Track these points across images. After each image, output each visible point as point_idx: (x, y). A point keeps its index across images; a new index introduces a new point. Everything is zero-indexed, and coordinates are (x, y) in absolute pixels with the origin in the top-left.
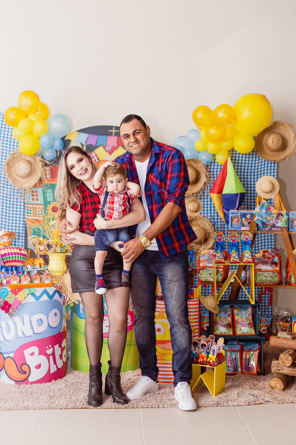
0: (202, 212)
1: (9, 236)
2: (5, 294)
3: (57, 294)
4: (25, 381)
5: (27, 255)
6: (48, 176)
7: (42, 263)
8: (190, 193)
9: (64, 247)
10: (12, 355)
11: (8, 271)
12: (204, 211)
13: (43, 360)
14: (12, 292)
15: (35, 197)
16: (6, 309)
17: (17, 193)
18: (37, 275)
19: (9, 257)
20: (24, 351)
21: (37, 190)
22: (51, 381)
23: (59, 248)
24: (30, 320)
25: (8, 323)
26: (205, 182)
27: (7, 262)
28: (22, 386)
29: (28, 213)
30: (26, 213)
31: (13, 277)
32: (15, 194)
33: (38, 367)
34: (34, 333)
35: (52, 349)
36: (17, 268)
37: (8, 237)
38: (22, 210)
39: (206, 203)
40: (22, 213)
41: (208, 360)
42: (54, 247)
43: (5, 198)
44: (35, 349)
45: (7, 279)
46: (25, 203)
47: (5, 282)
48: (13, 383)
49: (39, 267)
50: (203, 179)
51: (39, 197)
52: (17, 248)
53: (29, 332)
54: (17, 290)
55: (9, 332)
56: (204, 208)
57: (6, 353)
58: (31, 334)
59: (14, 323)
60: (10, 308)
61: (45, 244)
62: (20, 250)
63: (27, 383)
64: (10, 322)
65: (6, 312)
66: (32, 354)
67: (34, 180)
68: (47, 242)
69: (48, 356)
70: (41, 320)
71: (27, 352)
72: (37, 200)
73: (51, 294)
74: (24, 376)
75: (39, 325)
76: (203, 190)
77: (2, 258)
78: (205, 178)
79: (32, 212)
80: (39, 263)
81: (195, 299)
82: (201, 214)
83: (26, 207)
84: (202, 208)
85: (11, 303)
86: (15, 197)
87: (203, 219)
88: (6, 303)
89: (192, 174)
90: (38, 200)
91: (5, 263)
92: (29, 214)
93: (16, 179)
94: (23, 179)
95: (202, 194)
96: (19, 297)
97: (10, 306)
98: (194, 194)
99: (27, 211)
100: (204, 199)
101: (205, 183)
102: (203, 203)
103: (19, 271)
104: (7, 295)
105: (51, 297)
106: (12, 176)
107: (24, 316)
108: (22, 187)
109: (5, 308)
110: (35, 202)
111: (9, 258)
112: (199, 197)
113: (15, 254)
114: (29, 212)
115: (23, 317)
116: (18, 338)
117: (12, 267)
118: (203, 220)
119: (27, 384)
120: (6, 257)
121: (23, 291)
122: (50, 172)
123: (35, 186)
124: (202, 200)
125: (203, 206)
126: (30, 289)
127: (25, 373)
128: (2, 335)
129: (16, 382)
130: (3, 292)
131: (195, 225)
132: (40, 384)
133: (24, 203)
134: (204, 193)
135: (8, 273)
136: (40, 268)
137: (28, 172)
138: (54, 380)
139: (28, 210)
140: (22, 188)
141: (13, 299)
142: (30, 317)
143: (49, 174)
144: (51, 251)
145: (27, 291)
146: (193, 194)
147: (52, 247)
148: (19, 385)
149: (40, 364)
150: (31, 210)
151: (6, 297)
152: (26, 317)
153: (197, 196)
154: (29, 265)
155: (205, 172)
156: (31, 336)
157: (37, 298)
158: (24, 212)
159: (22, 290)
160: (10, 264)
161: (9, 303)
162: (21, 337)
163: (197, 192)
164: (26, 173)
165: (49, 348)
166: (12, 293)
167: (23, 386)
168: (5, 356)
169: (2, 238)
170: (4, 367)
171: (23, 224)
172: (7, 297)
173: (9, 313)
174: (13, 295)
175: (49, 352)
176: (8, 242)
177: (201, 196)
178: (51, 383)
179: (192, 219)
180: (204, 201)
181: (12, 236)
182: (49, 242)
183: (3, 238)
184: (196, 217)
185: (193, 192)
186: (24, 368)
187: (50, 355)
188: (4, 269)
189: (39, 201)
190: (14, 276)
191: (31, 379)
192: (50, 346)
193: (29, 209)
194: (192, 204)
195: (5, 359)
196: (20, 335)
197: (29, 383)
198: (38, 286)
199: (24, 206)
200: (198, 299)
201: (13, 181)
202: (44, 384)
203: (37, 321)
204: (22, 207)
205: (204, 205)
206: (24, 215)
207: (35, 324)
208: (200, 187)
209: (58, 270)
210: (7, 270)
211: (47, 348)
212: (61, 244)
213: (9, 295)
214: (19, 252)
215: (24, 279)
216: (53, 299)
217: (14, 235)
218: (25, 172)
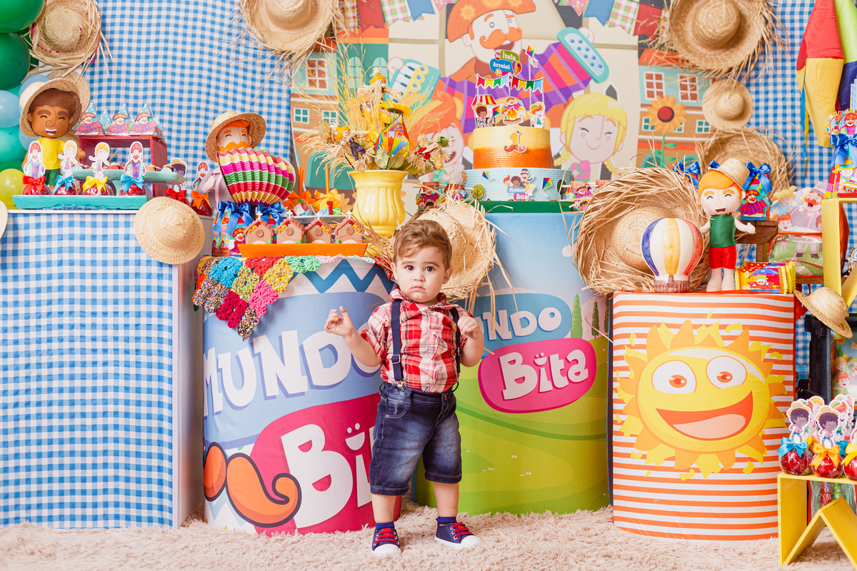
0: (753, 120)
1: (246, 130)
2: (231, 271)
3: (377, 278)
4: (285, 524)
5: (295, 177)
6: (352, 23)
7: (335, 200)
8: (722, 67)
9: (398, 149)
10: (248, 450)
11: (242, 214)
12: (757, 116)
13: (335, 464)
14: (250, 266)
15: (317, 78)
16: (232, 315)
17: (272, 66)
18: (320, 225)
19: (244, 174)
20: (284, 438)
21: (322, 59)
22: (359, 528)
23: (383, 155)
24: (302, 348)
25: (237, 357)
26: (762, 39)
27: (239, 188)
28: (276, 536)
29: (298, 119)
30: (293, 120)
31: (255, 226)
32: (267, 69)
33: (324, 484)
34: (312, 386)
35: (362, 435)
36: (266, 207)
37: (243, 131)
38: (284, 111)
39: (762, 96)
40: (283, 119)
41: (846, 461)
42: (370, 151)
43: (240, 81)
44: (314, 433)
45: (238, 235)
46: (292, 92)
47: (230, 244)
48: (251, 529)
49: (328, 212)
50: (757, 31)
51: (326, 79)
52: (266, 155)
53: (296, 383)
54: (264, 260)
55: (240, 381)
56: (757, 108)
57: (232, 444)
58: (304, 387)
59: (254, 355)
60: (243, 314)
61: (345, 141)
62: (275, 161)
63: (292, 529)
64: (245, 353)
65: (231, 325)
66: (306, 447)
67: (316, 31)
68: (351, 136)
69: (350, 456)
70: (331, 347)
71: (290, 442)
72: (323, 84)
73: (361, 274)
74: (284, 510)
75: (327, 364)
76: (754, 61)
77: (224, 177)
78: (762, 26)
79: (308, 116)
80: (327, 200)
81: (785, 294)
82: (749, 124)
83: (294, 102)
84: (751, 108)
85: (248, 299)
86: (267, 78)
87: (755, 137)
88: (232, 299)
89: (728, 14)
90: (325, 87)
91: (232, 190)
92: (301, 121)
93: (268, 31)
94: (286, 31)
95: (753, 74)
96: (272, 278)
97: (244, 306)
98: (734, 71)
99: (295, 115)
100: (757, 85)
101: (762, 43)
102: (754, 97)
103: (271, 217)
104: (236, 276)
105: (361, 285)
106: (258, 23)
107: (285, 334)
108: (284, 49)
109: (229, 314)
110: (317, 90)
111: (245, 178)
112: (744, 81)
113: (260, 166)
114: (302, 116)
115: (280, 337)
116: (266, 398)
117: (253, 205)
118: (754, 140)
119: (291, 534)
120: (236, 175)
121: (282, 264)
122: (356, 15)
123: (316, 49)
124: (753, 89)
125: (754, 104)
126: (301, 257)
127: (286, 500)
128: (222, 394)
129: (260, 526)
130: (226, 268)
131: (735, 152)
132: (329, 535)
133: (289, 92)
134: (757, 69)
135: (240, 221)
136: (331, 212)
137: (300, 8)
138: (367, 525)
139: (298, 112)
140: (283, 52)
141: (252, 285)
142: (301, 337)
143: (354, 17)
144: (362, 161)
145: (291, 264)
146: (730, 69)
147: (363, 151)
148: (269, 535)
149: (329, 477)
150: (305, 113)
151: (232, 280)
152: (290, 339)
153: (740, 78)
154: (300, 204)
155: (761, 13)
156: (303, 394)
157: (323, 286)
158: (288, 116)
159: (280, 261)
160: (247, 195)
161: (241, 297)
162: (274, 397)
163: (740, 66)
164: (295, 11)
165: (355, 433)
166: (249, 269)
167: (279, 537)
168: (229, 453)
169: (225, 132)
170: (225, 485)
171: (285, 147)
172: (235, 282)
173: (238, 328)
174: (255, 276)
175: (355, 442)
176: (244, 142)
177: (749, 78)
178: (358, 532)
179: (726, 136)
180: (757, 92)
181: (253, 130)
182: (356, 136)
183: (230, 131)
184: (736, 130)
185: (730, 66)
186: (283, 486)
187: (358, 452)
188: (230, 210)
189: (327, 89)
190: (258, 224)
191: (301, 520)
192: (357, 426)
193: (302, 109)
194: (727, 95)
195: (228, 461)
196: (272, 389)
197: (296, 531)
198: (324, 251)
199: (288, 100)
200: (792, 296)
201: (262, 35)
202: (338, 535)
203: (320, 350)
204: (284, 103)
205: (757, 101)
206: (288, 124)
207: (314, 359)
208: (748, 53)
209: (382, 218)
210: (237, 211)
211: (349, 430)
212: (391, 142)
213: (243, 277)
214: (271, 162)
215: (284, 232)
216: (367, 291)
217: (259, 128)
218: (291, 9)
